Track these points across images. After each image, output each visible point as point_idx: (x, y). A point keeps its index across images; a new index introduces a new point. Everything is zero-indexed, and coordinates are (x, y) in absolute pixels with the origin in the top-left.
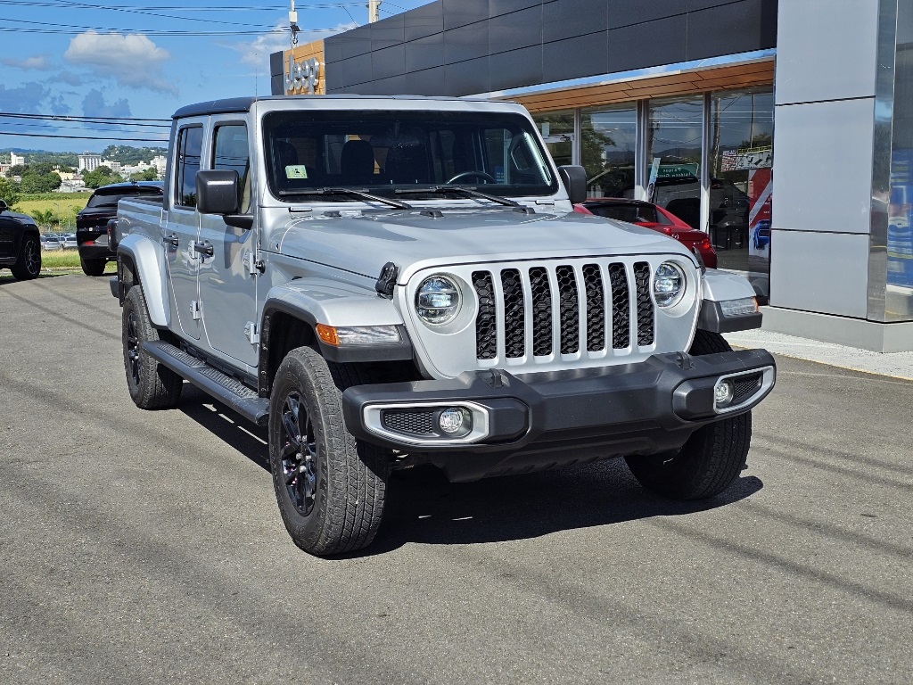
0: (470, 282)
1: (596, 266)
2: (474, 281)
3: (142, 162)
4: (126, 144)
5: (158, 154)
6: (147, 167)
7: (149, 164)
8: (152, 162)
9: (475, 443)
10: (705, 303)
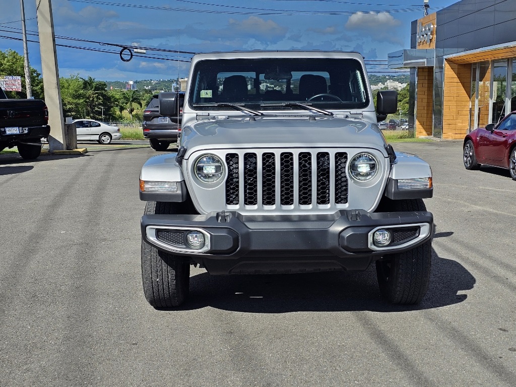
0: (224, 159)
1: (309, 154)
2: (227, 159)
3: (380, 83)
4: (373, 74)
5: (389, 79)
6: (383, 86)
7: (384, 84)
8: (386, 83)
9: (205, 253)
10: (389, 180)
